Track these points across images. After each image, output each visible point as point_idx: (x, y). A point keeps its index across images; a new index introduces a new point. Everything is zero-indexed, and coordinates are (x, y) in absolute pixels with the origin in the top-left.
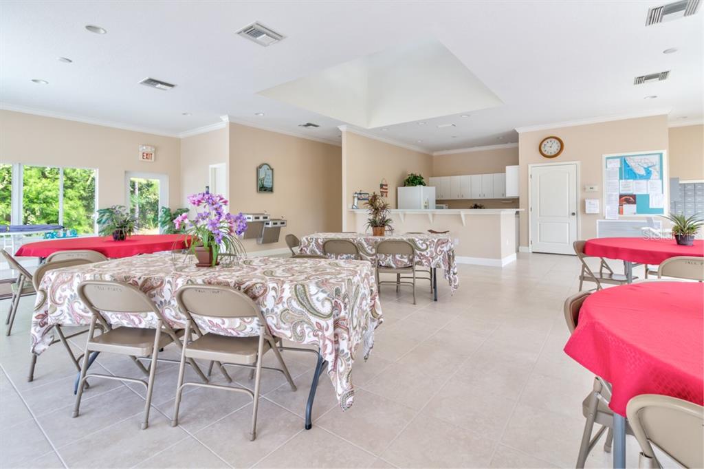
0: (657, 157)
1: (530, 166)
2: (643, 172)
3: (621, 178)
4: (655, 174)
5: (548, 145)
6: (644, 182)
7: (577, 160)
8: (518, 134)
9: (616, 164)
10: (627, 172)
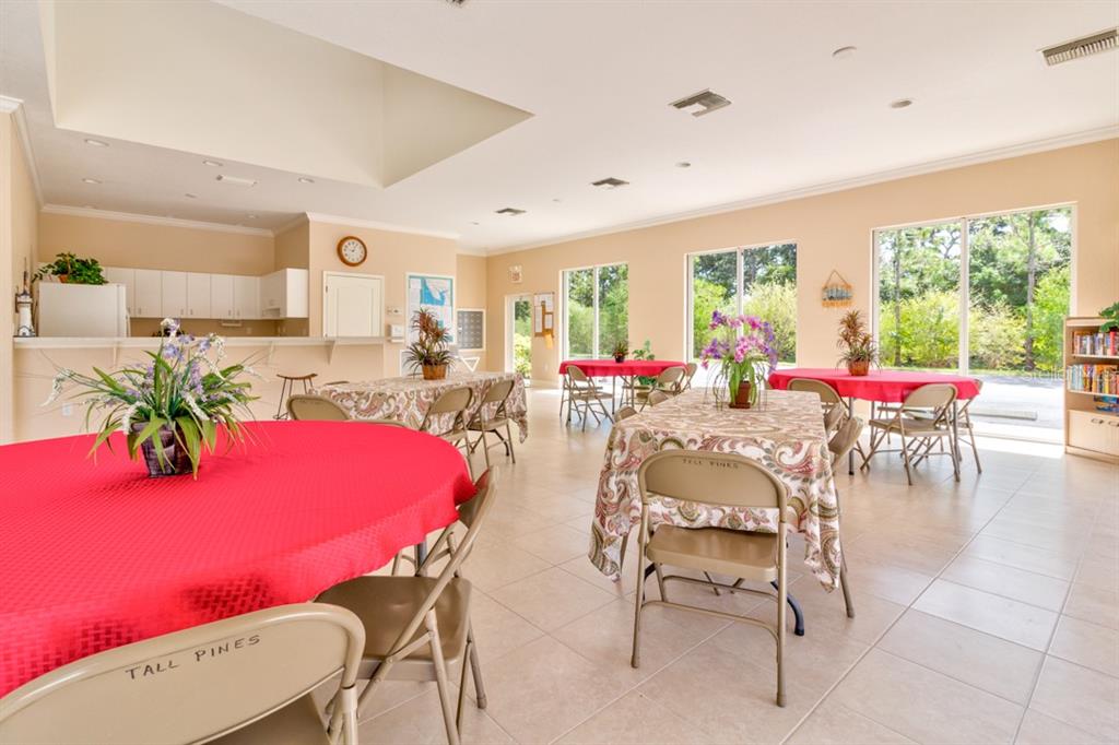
0: (448, 283)
1: (325, 273)
2: (438, 297)
3: (421, 302)
4: (447, 301)
5: (351, 247)
6: (439, 307)
7: (380, 274)
8: (308, 222)
9: (417, 286)
10: (426, 296)
